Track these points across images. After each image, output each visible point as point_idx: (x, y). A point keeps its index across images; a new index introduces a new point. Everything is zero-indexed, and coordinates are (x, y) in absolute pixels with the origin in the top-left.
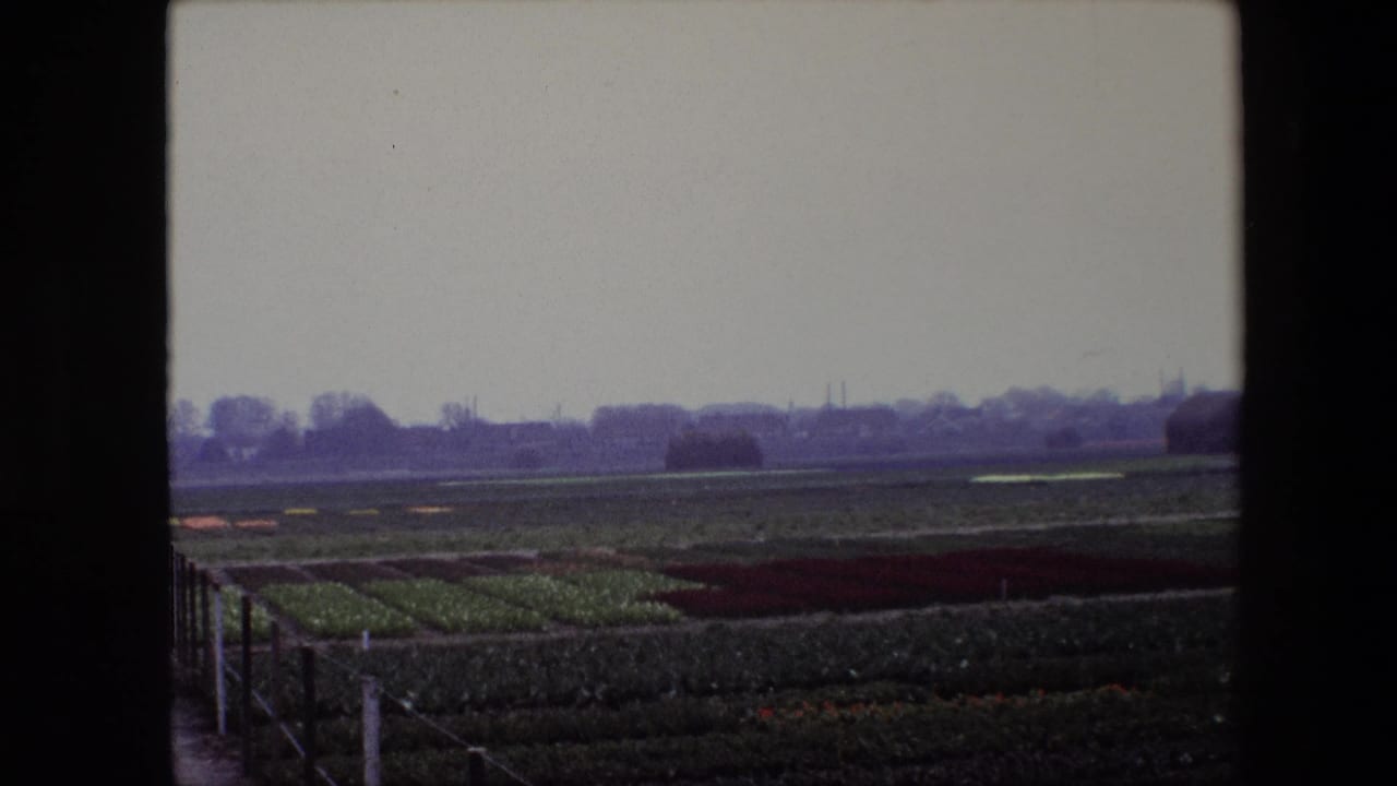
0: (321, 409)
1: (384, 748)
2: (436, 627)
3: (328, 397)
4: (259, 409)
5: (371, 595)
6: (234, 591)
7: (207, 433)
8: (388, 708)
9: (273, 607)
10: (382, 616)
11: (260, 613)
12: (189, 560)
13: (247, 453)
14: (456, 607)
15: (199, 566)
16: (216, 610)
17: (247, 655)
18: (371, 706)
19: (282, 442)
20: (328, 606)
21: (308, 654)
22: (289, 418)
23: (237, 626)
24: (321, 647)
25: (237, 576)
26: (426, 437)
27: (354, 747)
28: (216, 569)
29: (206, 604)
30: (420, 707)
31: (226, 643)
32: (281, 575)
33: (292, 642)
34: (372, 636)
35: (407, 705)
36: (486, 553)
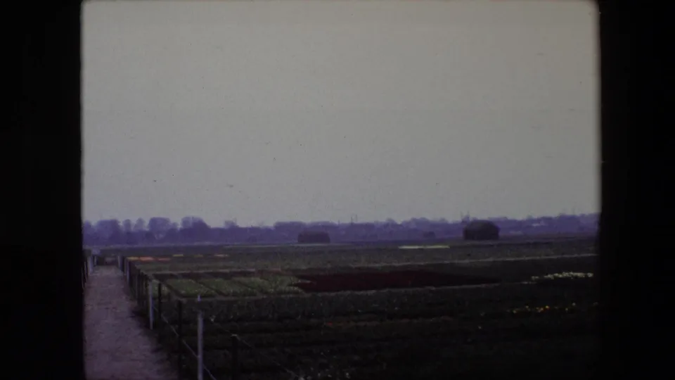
0: (185, 222)
1: (204, 334)
2: (221, 294)
3: (188, 218)
4: (165, 221)
5: (200, 283)
6: (156, 282)
7: (147, 229)
8: (206, 321)
9: (169, 287)
10: (204, 290)
11: (165, 289)
12: (141, 271)
13: (161, 236)
14: (228, 288)
15: (145, 273)
16: (150, 287)
17: (160, 303)
18: (200, 320)
19: (172, 233)
20: (187, 287)
21: (180, 304)
22: (175, 224)
23: (157, 293)
24: (184, 300)
25: (157, 277)
26: (220, 231)
27: (195, 334)
28: (150, 274)
29: (146, 285)
30: (216, 321)
31: (154, 299)
32: (172, 276)
33: (175, 298)
34: (201, 297)
35: (212, 320)
36: (239, 270)
